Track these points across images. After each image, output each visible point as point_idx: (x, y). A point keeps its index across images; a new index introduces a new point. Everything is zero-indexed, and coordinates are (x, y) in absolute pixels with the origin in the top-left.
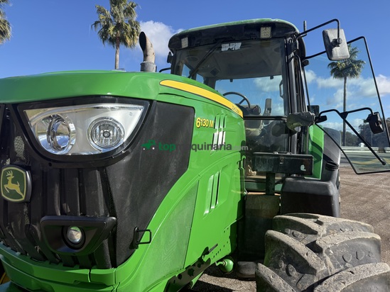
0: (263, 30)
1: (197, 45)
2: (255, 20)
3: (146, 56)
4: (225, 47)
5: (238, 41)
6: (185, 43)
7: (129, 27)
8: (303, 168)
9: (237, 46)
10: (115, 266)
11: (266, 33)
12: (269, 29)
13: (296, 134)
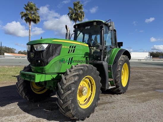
0: (94, 23)
1: (80, 27)
2: (92, 20)
3: (67, 31)
4: (86, 28)
5: (89, 26)
6: (77, 27)
7: (80, 14)
8: (99, 58)
9: (89, 27)
10: (45, 66)
11: (95, 24)
12: (96, 23)
13: (103, 51)
